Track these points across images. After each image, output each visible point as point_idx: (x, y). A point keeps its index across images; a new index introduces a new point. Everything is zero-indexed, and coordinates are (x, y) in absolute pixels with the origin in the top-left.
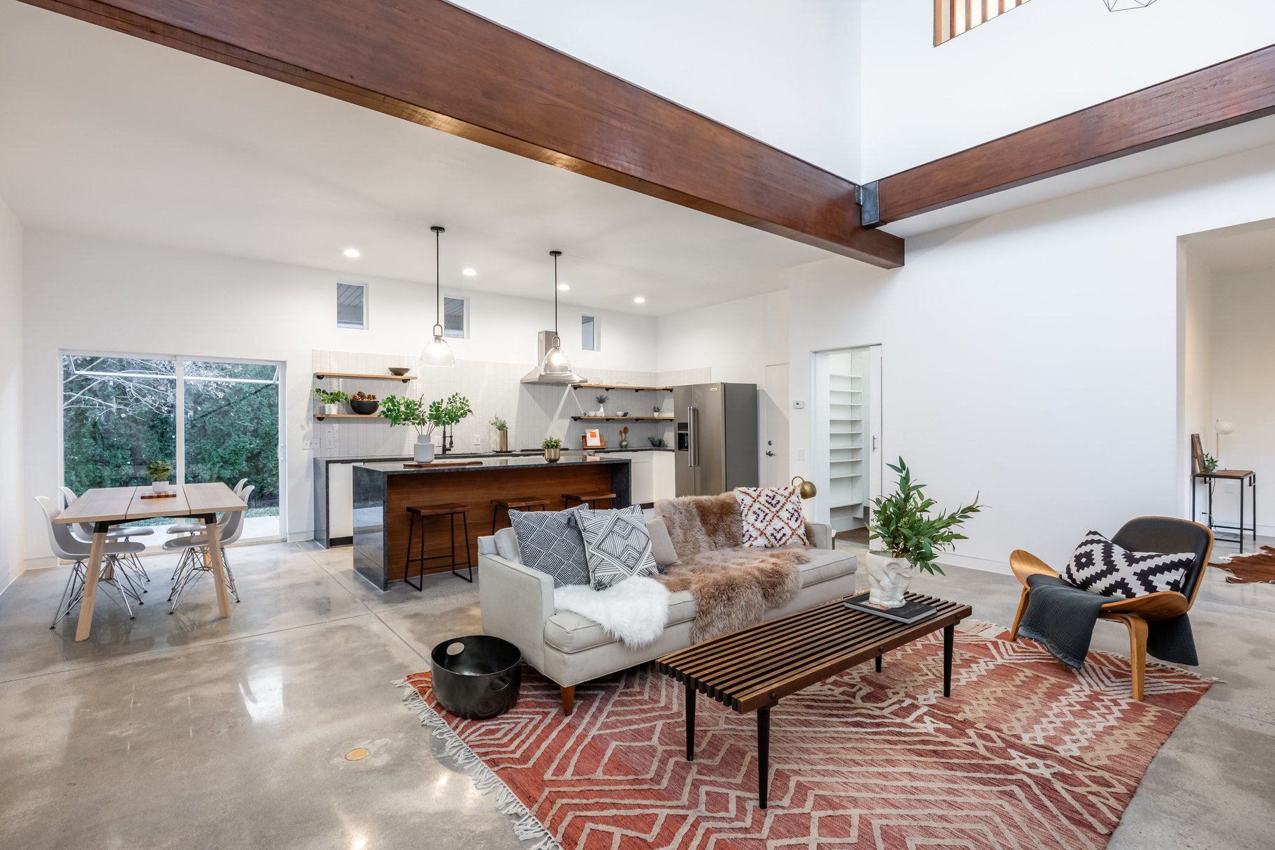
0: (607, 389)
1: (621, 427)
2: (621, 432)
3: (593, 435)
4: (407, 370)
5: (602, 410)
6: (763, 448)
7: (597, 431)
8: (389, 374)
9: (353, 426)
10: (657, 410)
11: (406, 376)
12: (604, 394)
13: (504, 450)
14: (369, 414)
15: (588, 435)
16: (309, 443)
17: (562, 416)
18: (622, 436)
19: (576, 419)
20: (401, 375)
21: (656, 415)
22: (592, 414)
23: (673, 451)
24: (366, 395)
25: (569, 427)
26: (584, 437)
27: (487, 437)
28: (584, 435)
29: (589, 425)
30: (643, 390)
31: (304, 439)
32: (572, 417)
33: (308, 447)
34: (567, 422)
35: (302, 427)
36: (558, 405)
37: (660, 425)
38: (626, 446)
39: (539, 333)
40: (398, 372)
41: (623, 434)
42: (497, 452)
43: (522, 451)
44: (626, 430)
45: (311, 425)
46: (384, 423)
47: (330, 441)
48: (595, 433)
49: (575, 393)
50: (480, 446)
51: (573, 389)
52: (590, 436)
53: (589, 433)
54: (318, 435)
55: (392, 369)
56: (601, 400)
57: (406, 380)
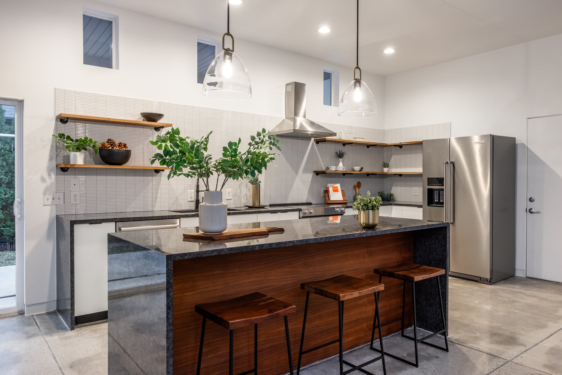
0: (344, 144)
1: (354, 181)
2: (355, 187)
3: (335, 190)
4: (160, 116)
5: (341, 165)
6: (521, 204)
7: (338, 185)
8: (142, 120)
9: (102, 179)
10: (386, 165)
11: (161, 122)
12: (343, 148)
13: (257, 205)
14: (120, 164)
15: (331, 189)
16: (51, 198)
17: (305, 170)
19: (317, 173)
20: (155, 121)
21: (386, 170)
22: (333, 168)
23: (420, 206)
24: (117, 143)
25: (312, 181)
26: (327, 192)
27: (238, 191)
28: (326, 189)
29: (331, 179)
30: (376, 145)
31: (45, 194)
32: (315, 172)
33: (50, 202)
34: (309, 176)
35: (43, 180)
36: (303, 159)
37: (387, 181)
39: (287, 85)
40: (152, 118)
41: (357, 189)
42: (250, 207)
43: (271, 206)
44: (359, 185)
45: (53, 176)
46: (135, 176)
47: (75, 196)
48: (337, 187)
49: (317, 147)
50: (232, 201)
51: (315, 144)
52: (332, 191)
53: (332, 188)
54: (59, 189)
55: (145, 115)
56: (340, 155)
57: (158, 129)
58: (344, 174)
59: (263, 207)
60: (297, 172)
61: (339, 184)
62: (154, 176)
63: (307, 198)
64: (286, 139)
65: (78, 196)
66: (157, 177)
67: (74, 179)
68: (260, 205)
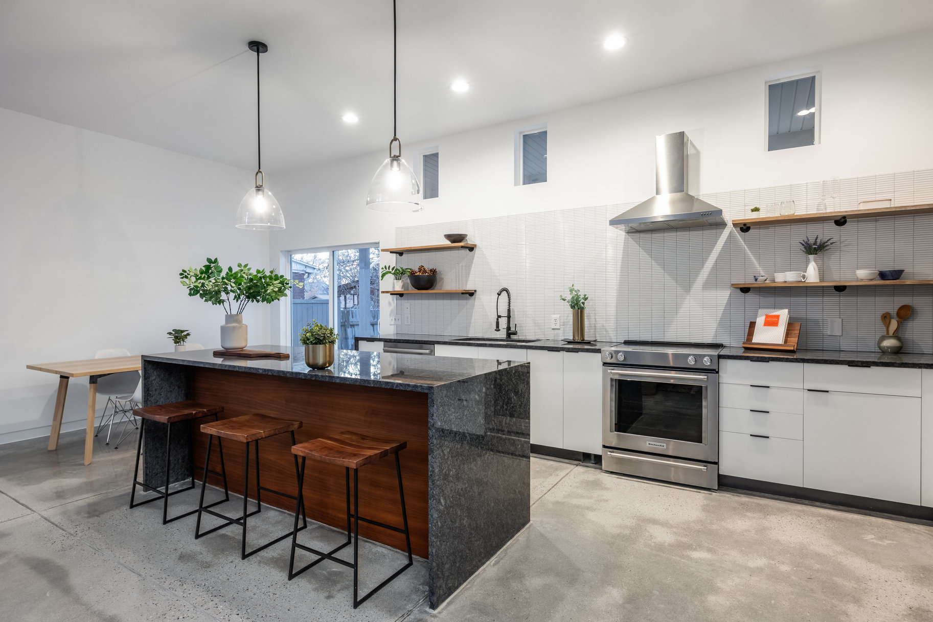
0: (841, 221)
1: (892, 304)
2: (886, 317)
3: (772, 322)
4: (465, 235)
5: (813, 268)
8: (447, 243)
11: (467, 242)
13: (578, 339)
14: (427, 289)
15: (760, 321)
16: (393, 320)
17: (710, 284)
18: (888, 327)
19: (745, 290)
20: (460, 241)
22: (784, 278)
24: (426, 268)
25: (729, 303)
26: (752, 325)
28: (753, 321)
29: (771, 300)
32: (736, 286)
33: (393, 323)
34: (723, 296)
36: (703, 264)
38: (897, 351)
40: (456, 238)
44: (907, 313)
45: (395, 301)
47: (408, 317)
48: (778, 317)
49: (743, 237)
50: (561, 332)
51: (737, 233)
52: (763, 324)
53: (764, 317)
54: (398, 311)
55: (448, 237)
56: (814, 249)
57: (471, 249)
58: (840, 289)
59: (589, 343)
60: (688, 288)
61: (786, 311)
62: (469, 299)
63: (716, 336)
64: (662, 235)
65: (409, 318)
66: (471, 301)
67: (407, 303)
68: (587, 338)
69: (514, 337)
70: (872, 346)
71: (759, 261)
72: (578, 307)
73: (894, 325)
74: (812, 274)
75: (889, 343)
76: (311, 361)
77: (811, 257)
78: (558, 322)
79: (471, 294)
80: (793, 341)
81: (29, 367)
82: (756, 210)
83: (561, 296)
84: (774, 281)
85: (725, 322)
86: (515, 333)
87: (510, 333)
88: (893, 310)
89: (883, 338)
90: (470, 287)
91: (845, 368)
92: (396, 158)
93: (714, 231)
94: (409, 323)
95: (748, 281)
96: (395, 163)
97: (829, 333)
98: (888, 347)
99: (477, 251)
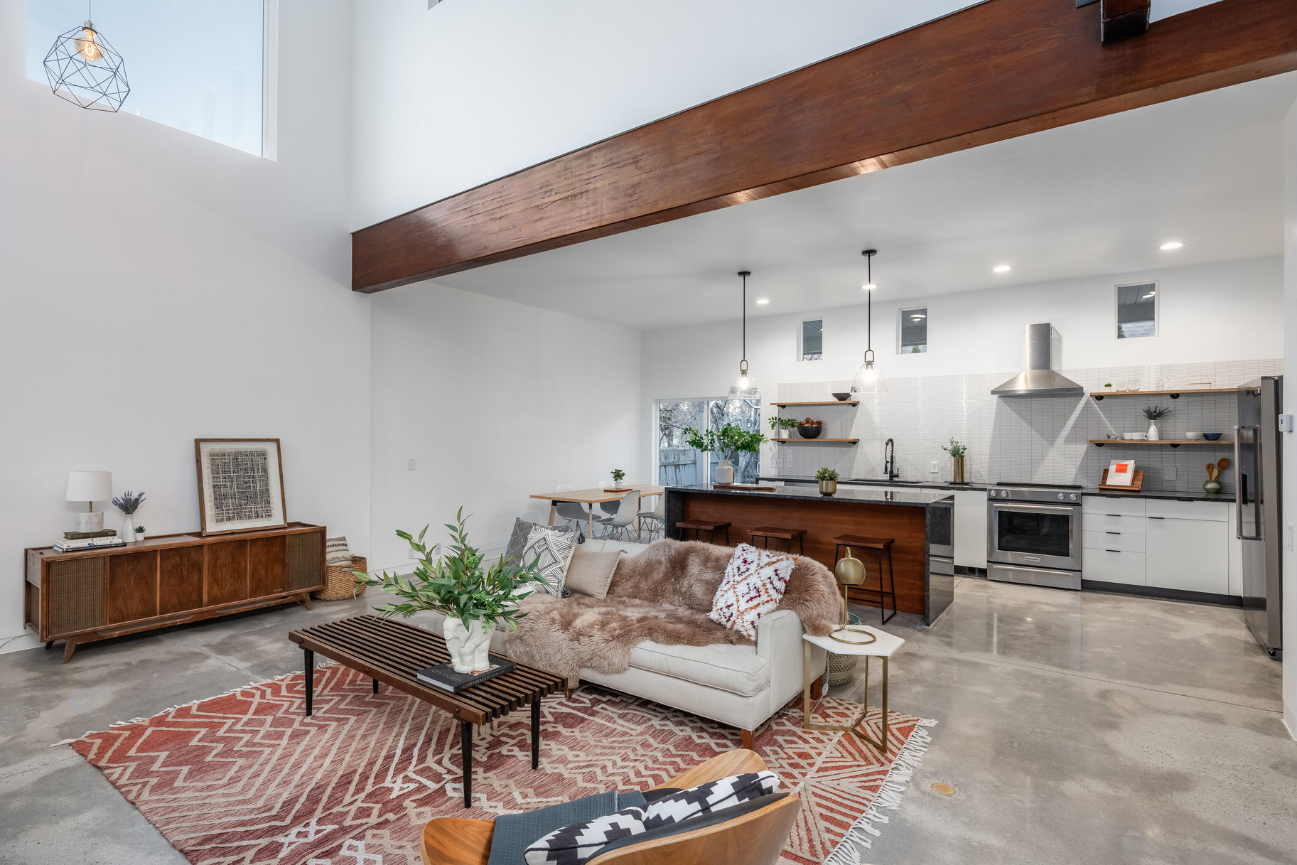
0: (1175, 396)
2: (1210, 468)
3: (1121, 469)
4: (850, 395)
5: (1153, 430)
8: (835, 400)
12: (1168, 403)
13: (958, 481)
15: (1112, 468)
16: (775, 463)
17: (1069, 440)
18: (1211, 474)
19: (1100, 445)
20: (846, 399)
22: (1131, 437)
24: (814, 420)
25: (1086, 455)
26: (1106, 471)
27: (948, 464)
28: (1106, 468)
29: (1121, 452)
31: (772, 459)
32: (1093, 442)
33: (774, 465)
34: (1082, 449)
35: (771, 449)
36: (1064, 423)
38: (1216, 491)
39: (1029, 328)
40: (842, 397)
42: (951, 483)
43: (999, 484)
44: (1225, 465)
45: (777, 447)
48: (1126, 465)
49: (1098, 405)
50: (939, 475)
51: (1093, 401)
52: (1114, 470)
53: (1115, 466)
54: (781, 456)
55: (836, 395)
56: (1154, 415)
57: (854, 405)
58: (1175, 446)
59: (967, 484)
60: (1052, 443)
61: (1132, 461)
62: (851, 447)
63: (1075, 480)
65: (792, 463)
66: (853, 449)
67: (789, 450)
68: (965, 481)
69: (896, 479)
70: (1200, 489)
71: (1111, 421)
72: (958, 455)
73: (1215, 473)
74: (1153, 434)
75: (1211, 486)
76: (824, 490)
77: (1152, 421)
78: (937, 467)
79: (855, 443)
80: (1139, 484)
81: (531, 497)
82: (1109, 385)
83: (942, 446)
84: (1123, 439)
85: (1082, 468)
86: (897, 476)
87: (892, 476)
88: (1215, 462)
89: (1207, 482)
90: (852, 437)
91: (1176, 502)
92: (869, 363)
93: (1074, 398)
94: (791, 466)
95: (1103, 438)
96: (869, 366)
97: (1167, 478)
98: (1211, 489)
99: (860, 407)
